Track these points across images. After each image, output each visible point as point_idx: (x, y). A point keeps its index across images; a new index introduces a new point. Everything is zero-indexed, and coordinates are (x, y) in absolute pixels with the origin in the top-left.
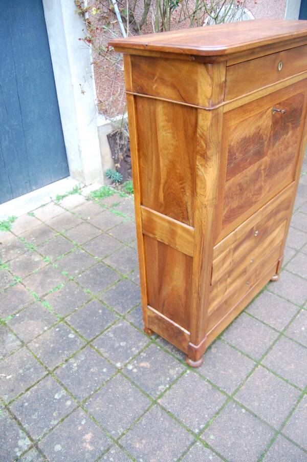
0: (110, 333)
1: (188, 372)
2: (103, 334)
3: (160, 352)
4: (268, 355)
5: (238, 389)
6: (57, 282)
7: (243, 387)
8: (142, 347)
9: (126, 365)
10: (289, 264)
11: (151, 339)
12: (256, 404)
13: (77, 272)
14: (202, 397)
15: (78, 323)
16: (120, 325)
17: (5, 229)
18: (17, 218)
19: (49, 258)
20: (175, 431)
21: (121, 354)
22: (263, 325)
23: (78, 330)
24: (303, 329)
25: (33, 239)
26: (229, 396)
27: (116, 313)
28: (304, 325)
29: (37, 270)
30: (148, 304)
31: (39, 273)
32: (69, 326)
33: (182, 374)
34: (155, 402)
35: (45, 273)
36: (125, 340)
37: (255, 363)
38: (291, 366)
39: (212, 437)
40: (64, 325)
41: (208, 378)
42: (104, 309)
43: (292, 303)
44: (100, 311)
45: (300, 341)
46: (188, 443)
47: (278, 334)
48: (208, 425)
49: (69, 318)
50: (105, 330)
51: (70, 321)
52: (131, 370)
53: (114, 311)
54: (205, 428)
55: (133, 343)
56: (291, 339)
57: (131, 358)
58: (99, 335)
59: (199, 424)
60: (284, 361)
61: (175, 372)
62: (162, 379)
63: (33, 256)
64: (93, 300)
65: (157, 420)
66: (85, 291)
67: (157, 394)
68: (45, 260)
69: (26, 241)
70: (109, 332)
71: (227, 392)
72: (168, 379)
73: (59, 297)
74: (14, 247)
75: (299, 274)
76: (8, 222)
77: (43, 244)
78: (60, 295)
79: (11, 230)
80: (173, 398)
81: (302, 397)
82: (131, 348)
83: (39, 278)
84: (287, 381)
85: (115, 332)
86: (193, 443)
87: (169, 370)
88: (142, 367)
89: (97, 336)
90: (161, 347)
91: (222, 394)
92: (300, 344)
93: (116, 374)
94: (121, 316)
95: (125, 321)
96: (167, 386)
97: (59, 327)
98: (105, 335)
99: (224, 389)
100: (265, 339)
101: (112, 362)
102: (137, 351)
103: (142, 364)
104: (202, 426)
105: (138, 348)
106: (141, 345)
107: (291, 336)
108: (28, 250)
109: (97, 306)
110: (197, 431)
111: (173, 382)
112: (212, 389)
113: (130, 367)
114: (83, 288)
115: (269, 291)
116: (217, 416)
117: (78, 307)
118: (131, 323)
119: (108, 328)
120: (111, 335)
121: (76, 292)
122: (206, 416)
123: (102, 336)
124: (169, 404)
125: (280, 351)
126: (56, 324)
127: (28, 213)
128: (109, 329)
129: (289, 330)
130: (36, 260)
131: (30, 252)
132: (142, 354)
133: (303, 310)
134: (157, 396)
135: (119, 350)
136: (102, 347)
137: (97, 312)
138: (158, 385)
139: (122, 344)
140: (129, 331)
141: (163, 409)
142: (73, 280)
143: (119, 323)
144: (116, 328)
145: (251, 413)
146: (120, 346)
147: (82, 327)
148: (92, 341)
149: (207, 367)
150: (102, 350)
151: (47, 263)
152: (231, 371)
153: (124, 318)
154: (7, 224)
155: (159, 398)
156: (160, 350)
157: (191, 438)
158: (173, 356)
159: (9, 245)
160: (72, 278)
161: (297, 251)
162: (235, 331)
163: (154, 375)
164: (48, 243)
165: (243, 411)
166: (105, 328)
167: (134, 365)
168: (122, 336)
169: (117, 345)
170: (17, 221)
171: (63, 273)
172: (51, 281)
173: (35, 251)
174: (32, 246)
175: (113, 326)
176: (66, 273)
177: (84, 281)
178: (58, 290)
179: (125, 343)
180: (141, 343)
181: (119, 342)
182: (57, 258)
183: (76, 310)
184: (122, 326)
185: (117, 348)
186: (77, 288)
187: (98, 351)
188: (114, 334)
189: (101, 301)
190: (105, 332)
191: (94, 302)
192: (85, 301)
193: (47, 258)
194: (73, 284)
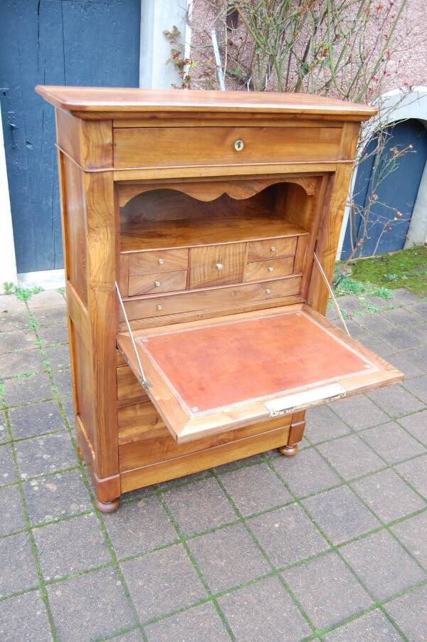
0: (42, 440)
1: (92, 514)
2: (35, 439)
3: (79, 481)
4: (203, 537)
5: (132, 558)
6: (32, 369)
7: (141, 558)
8: (63, 468)
9: (30, 480)
10: (327, 443)
11: (81, 463)
12: (141, 583)
13: (61, 365)
14: (84, 547)
15: (18, 418)
16: (60, 436)
17: (22, 298)
18: (43, 290)
19: (44, 342)
20: (25, 567)
21: (35, 466)
22: (227, 500)
23: (11, 425)
24: (277, 525)
25: (43, 317)
26: (115, 560)
27: (67, 423)
28: (281, 521)
29: (21, 350)
30: (78, 414)
31: (21, 353)
32: (7, 417)
33: (83, 514)
34: (29, 530)
35: (26, 357)
36: (52, 453)
37: (178, 538)
38: (222, 561)
39: (58, 593)
41: (108, 531)
42: (56, 414)
43: (290, 491)
44: (51, 415)
45: (258, 538)
46: (28, 587)
47: (238, 518)
48: (64, 579)
49: (13, 409)
50: (40, 436)
51: (12, 414)
52: (33, 487)
53: (65, 420)
54: (58, 580)
55: (58, 459)
56: (250, 531)
57: (42, 474)
58: (29, 438)
59: (57, 573)
60: (217, 551)
61: (78, 508)
62: (57, 509)
63: (28, 335)
64: (53, 401)
65: (16, 548)
66: (53, 388)
67: (37, 522)
68: (38, 342)
69: (33, 317)
70: (42, 438)
71: (117, 555)
72: (63, 512)
73: (21, 385)
74: (18, 319)
75: (330, 460)
76: (31, 292)
77: (49, 325)
78: (24, 383)
79: (28, 301)
80: (51, 534)
81: (206, 601)
82: (51, 464)
83: (15, 359)
84: (201, 576)
85: (47, 442)
86: (32, 589)
87: (72, 503)
88: (46, 488)
89: (26, 439)
90: (84, 476)
91: (109, 554)
92: (257, 542)
93: (14, 484)
94: (68, 427)
95: (68, 434)
96: (56, 519)
98: (35, 441)
99: (117, 550)
100: (214, 517)
101: (19, 470)
102: (55, 470)
103: (49, 486)
104: (57, 577)
105: (58, 467)
106: (65, 465)
107: (252, 527)
108: (28, 327)
109: (52, 408)
110: (48, 578)
111: (66, 517)
112: (103, 544)
113: (34, 483)
114: (53, 384)
115: (269, 464)
116: (84, 575)
117: (31, 402)
118: (72, 439)
119: (43, 435)
120: (41, 443)
121: (42, 386)
122: (72, 568)
123: (30, 441)
124: (42, 537)
125: (223, 539)
127: (60, 289)
129: (256, 520)
130: (28, 340)
131: (29, 329)
132: (58, 475)
133: (296, 504)
134: (37, 524)
135: (37, 461)
136: (22, 451)
137: (46, 414)
138: (47, 513)
139: (45, 456)
140: (64, 446)
141: (33, 540)
142: (49, 373)
143: (60, 434)
144: (52, 438)
145: (126, 589)
146: (41, 458)
147: (18, 423)
148: (16, 441)
149: (117, 519)
150: (20, 454)
151: (38, 346)
152: (141, 534)
153: (70, 431)
154: (26, 293)
155: (36, 527)
156: (80, 479)
157: (36, 582)
158: (90, 490)
159: (13, 315)
160: (49, 369)
161: (353, 432)
162: (185, 494)
163: (52, 501)
164: (54, 326)
165: (119, 583)
166: (42, 433)
167: (40, 482)
168: (52, 448)
169: (39, 455)
170: (41, 293)
171: (45, 362)
172: (26, 366)
173: (35, 330)
174: (35, 325)
175: (51, 435)
176: (48, 363)
177: (60, 378)
178: (24, 378)
179: (49, 456)
180: (65, 464)
181: (44, 453)
182: (51, 345)
183: (27, 404)
184: (60, 438)
185: (37, 459)
186: (46, 382)
187: (14, 454)
188: (45, 443)
189: (61, 405)
190: (38, 438)
191: (51, 403)
192: (44, 399)
193: (41, 342)
194: (46, 376)
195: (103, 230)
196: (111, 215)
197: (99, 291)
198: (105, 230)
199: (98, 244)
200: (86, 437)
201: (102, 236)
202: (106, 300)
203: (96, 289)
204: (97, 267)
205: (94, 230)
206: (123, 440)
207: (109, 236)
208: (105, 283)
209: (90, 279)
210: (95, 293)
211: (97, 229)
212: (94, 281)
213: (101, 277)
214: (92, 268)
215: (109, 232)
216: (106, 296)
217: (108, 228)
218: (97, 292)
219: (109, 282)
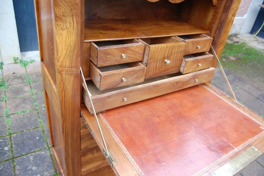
0: (32, 157)
2: (27, 155)
6: (27, 108)
15: (18, 141)
16: (43, 153)
17: (23, 65)
18: (35, 61)
19: (34, 91)
23: (13, 146)
25: (34, 76)
27: (47, 143)
29: (22, 96)
30: (53, 146)
31: (21, 98)
32: (11, 140)
35: (24, 100)
36: (38, 165)
40: (7, 139)
42: (41, 137)
44: (38, 138)
49: (15, 135)
50: (31, 153)
51: (14, 138)
53: (46, 141)
55: (41, 170)
58: (24, 155)
63: (26, 87)
64: (39, 129)
66: (39, 120)
68: (31, 91)
69: (29, 76)
70: (32, 155)
73: (20, 118)
74: (21, 78)
76: (28, 62)
77: (37, 81)
78: (22, 117)
79: (27, 67)
83: (18, 101)
85: (35, 157)
89: (22, 155)
94: (48, 146)
95: (48, 152)
97: (4, 139)
98: (27, 157)
108: (26, 82)
109: (38, 133)
114: (39, 117)
117: (26, 130)
118: (51, 154)
119: (33, 152)
120: (32, 158)
121: (33, 119)
123: (25, 157)
126: (3, 137)
128: (33, 154)
130: (25, 90)
131: (26, 84)
135: (28, 172)
136: (19, 165)
137: (35, 138)
139: (34, 168)
140: (45, 160)
142: (37, 110)
144: (38, 154)
146: (31, 169)
147: (17, 145)
148: (16, 158)
150: (18, 167)
151: (31, 94)
153: (49, 149)
154: (26, 63)
159: (18, 75)
160: (37, 108)
166: (32, 152)
168: (38, 162)
169: (30, 168)
170: (34, 63)
171: (35, 103)
172: (24, 106)
173: (30, 84)
174: (30, 81)
175: (38, 152)
176: (37, 104)
177: (43, 113)
178: (22, 114)
179: (36, 168)
180: (46, 173)
181: (33, 166)
182: (39, 93)
183: (23, 131)
184: (43, 154)
185: (28, 170)
186: (35, 116)
187: (14, 167)
188: (34, 158)
189: (43, 131)
190: (29, 155)
191: (38, 130)
192: (34, 127)
193: (33, 91)
194: (35, 112)
195: (69, 19)
196: (76, 4)
197: (66, 74)
198: (71, 18)
199: (64, 33)
200: (59, 164)
201: (68, 25)
202: (71, 82)
203: (64, 73)
204: (64, 53)
205: (60, 18)
206: (84, 172)
207: (75, 24)
208: (72, 67)
209: (58, 64)
210: (62, 76)
211: (63, 18)
212: (61, 66)
213: (67, 63)
214: (59, 54)
215: (75, 21)
216: (72, 78)
217: (74, 18)
218: (64, 76)
219: (75, 67)
